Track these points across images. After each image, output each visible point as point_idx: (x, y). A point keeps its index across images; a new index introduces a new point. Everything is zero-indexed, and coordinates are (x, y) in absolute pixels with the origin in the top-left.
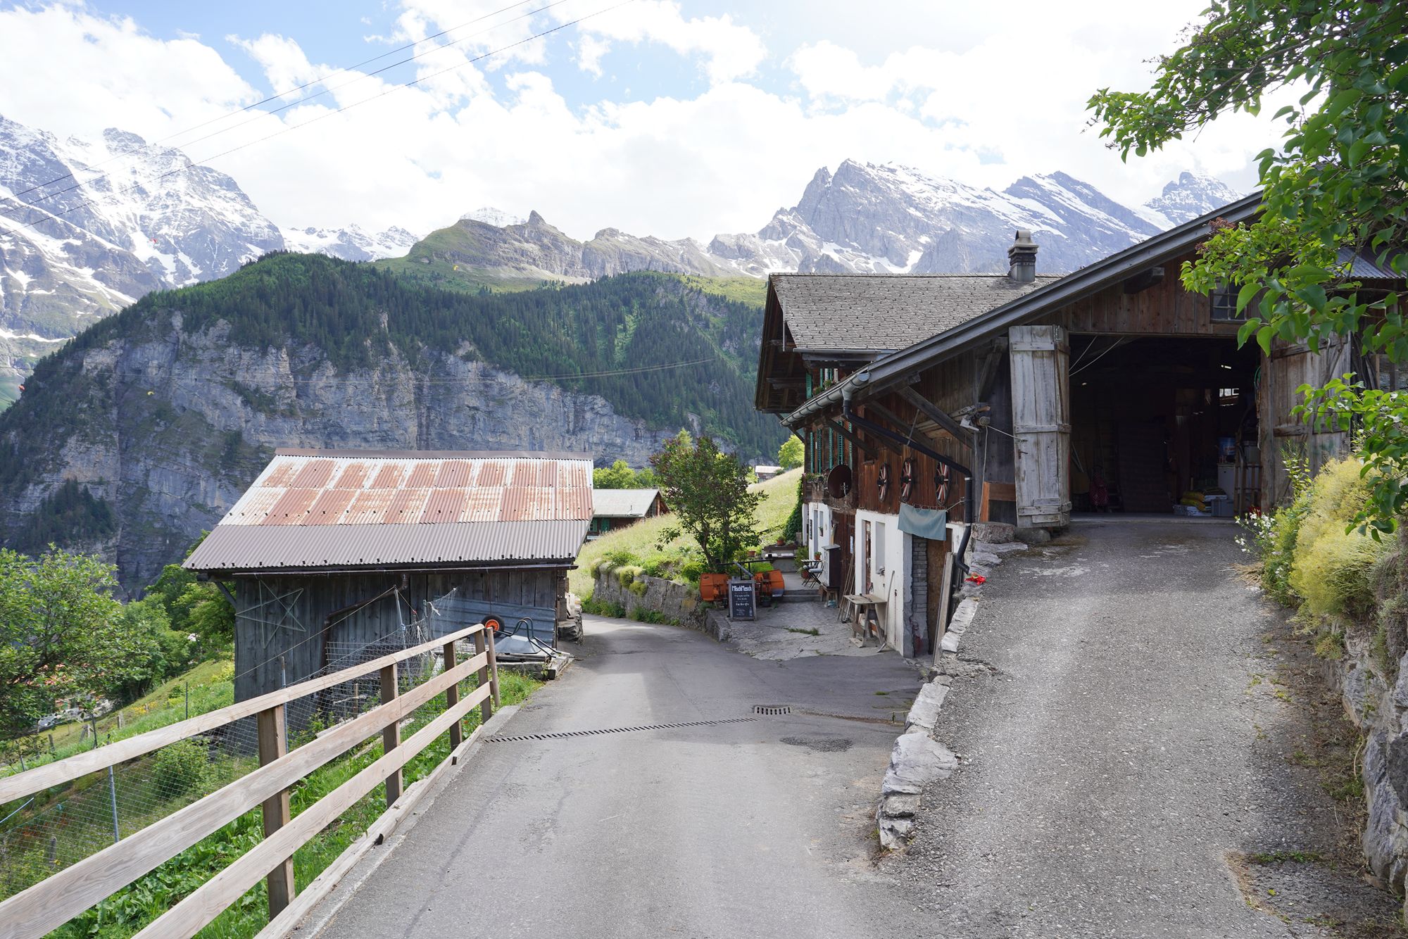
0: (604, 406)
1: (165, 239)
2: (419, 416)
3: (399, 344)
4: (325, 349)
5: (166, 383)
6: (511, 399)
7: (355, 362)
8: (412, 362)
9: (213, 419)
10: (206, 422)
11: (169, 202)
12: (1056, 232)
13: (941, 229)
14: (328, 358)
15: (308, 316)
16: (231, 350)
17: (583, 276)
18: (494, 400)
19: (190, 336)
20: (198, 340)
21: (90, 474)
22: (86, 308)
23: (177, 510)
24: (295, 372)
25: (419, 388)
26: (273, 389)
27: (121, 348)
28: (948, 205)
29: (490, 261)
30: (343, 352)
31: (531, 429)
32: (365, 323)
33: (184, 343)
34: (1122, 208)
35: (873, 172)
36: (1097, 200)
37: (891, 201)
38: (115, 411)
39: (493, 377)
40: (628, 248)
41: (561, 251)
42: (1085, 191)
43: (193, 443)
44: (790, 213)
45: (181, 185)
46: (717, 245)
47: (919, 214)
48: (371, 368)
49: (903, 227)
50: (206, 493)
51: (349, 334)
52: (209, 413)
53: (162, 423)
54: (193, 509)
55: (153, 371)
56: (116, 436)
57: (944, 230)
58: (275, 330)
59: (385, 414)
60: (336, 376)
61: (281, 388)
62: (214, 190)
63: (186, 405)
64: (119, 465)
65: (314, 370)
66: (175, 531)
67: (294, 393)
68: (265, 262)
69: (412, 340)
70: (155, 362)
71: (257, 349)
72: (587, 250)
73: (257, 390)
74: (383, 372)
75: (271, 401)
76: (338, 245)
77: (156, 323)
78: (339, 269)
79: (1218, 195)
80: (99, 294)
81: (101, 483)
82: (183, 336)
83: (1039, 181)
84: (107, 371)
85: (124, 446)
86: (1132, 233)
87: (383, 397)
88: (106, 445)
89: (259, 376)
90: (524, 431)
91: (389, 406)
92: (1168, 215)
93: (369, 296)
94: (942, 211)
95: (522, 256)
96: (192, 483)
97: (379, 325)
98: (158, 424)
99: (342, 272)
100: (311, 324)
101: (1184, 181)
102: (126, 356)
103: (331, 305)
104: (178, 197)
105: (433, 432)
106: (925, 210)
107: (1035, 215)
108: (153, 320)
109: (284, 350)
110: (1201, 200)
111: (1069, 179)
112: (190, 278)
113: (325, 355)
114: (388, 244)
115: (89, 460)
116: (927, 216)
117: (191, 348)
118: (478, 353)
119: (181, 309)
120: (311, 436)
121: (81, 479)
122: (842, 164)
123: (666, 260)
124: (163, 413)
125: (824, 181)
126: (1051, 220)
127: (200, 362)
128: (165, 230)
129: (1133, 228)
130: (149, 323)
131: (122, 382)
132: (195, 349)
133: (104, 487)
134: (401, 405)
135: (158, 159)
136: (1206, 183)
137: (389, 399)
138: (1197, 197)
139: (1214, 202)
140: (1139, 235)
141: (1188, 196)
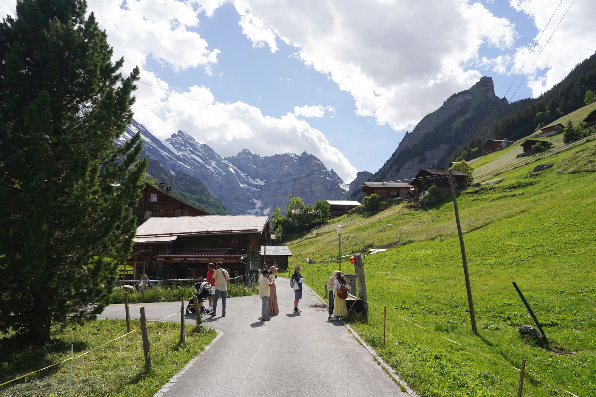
34: (156, 139)
36: (147, 133)
42: (141, 128)
79: (192, 142)
86: (160, 150)
92: (174, 146)
101: (179, 134)
110: (186, 143)
126: (127, 137)
129: (161, 148)
136: (188, 137)
138: (184, 141)
139: (191, 145)
140: (163, 152)
141: (181, 140)
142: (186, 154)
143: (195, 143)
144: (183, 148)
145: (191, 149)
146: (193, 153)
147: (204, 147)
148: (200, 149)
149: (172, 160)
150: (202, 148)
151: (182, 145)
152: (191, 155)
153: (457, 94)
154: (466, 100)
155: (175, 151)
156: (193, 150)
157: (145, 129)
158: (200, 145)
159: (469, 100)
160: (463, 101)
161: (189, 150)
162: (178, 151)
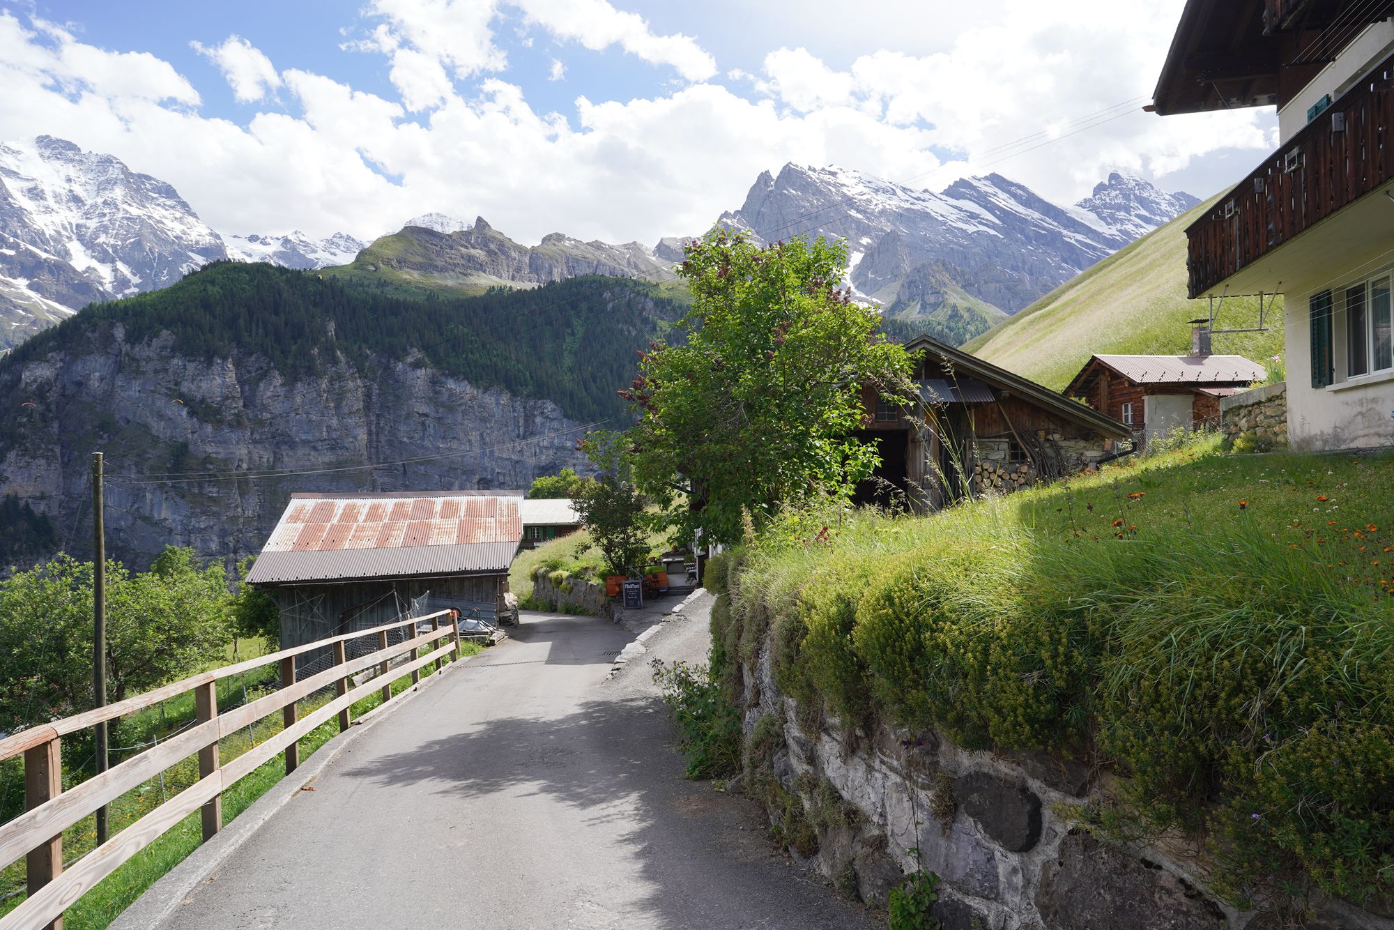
0: (553, 410)
1: (102, 248)
2: (369, 424)
3: (347, 352)
4: (272, 359)
5: (109, 395)
6: (461, 405)
7: (302, 371)
8: (360, 370)
9: (157, 430)
10: (151, 434)
11: (106, 211)
12: (992, 232)
13: (882, 230)
14: (275, 368)
15: (254, 325)
16: (175, 361)
17: (530, 281)
18: (443, 406)
19: (132, 348)
20: (140, 351)
21: (31, 489)
22: (22, 319)
23: (123, 523)
24: (241, 381)
25: (368, 395)
26: (219, 399)
27: (61, 360)
28: (888, 207)
29: (436, 267)
30: (290, 361)
31: (481, 435)
32: (312, 332)
33: (127, 354)
34: (1055, 208)
35: (814, 176)
36: (1031, 200)
38: (56, 425)
39: (442, 384)
40: (575, 252)
41: (508, 257)
42: (1019, 192)
43: (138, 455)
44: (734, 216)
45: (118, 193)
46: (662, 248)
47: (860, 216)
48: (319, 376)
49: (844, 229)
50: (152, 505)
51: (296, 343)
52: (155, 425)
53: (105, 436)
54: (139, 522)
55: (94, 383)
56: (57, 450)
57: (885, 231)
58: (221, 340)
59: (334, 422)
60: (283, 385)
61: (227, 398)
62: (153, 198)
63: (130, 417)
64: (61, 479)
65: (261, 380)
66: (120, 544)
67: (241, 403)
68: (209, 272)
69: (360, 348)
70: (97, 374)
71: (202, 359)
72: (534, 254)
73: (203, 401)
74: (331, 381)
75: (218, 411)
76: (281, 252)
77: (97, 334)
78: (284, 277)
79: (1145, 195)
80: (35, 304)
81: (42, 497)
82: (126, 348)
83: (975, 183)
84: (47, 384)
85: (66, 459)
86: (1065, 232)
87: (332, 405)
88: (47, 459)
89: (204, 385)
90: (474, 436)
91: (337, 415)
92: (1099, 214)
93: (315, 305)
94: (883, 212)
95: (469, 261)
96: (138, 495)
97: (326, 333)
98: (101, 437)
99: (288, 281)
100: (257, 333)
101: (1113, 182)
102: (67, 368)
103: (277, 314)
104: (116, 206)
105: (383, 439)
106: (865, 212)
107: (972, 216)
108: (94, 331)
109: (230, 360)
110: (1129, 200)
111: (1003, 180)
112: (129, 287)
113: (272, 364)
114: (333, 251)
115: (30, 475)
116: (868, 218)
117: (134, 359)
118: (426, 360)
119: (123, 320)
120: (259, 446)
121: (22, 494)
122: (784, 168)
123: (612, 264)
124: (106, 426)
125: (767, 184)
126: (987, 220)
127: (144, 373)
128: (102, 239)
129: (1066, 227)
130: (90, 334)
131: (63, 395)
132: (138, 360)
133: (45, 502)
134: (350, 413)
135: (94, 167)
136: (1134, 183)
137: (337, 407)
138: (1126, 197)
139: (1143, 202)
140: (1072, 234)
141: (1117, 195)
142: (1130, 227)
143: (1154, 195)
144: (1122, 215)
145: (1143, 212)
146: (1149, 221)
147: (1178, 200)
148: (1168, 208)
149: (1094, 248)
150: (1172, 205)
151: (1119, 208)
152: (1142, 227)
155: (1101, 227)
157: (1028, 192)
158: (1167, 197)
161: (1138, 216)
162: (1111, 224)
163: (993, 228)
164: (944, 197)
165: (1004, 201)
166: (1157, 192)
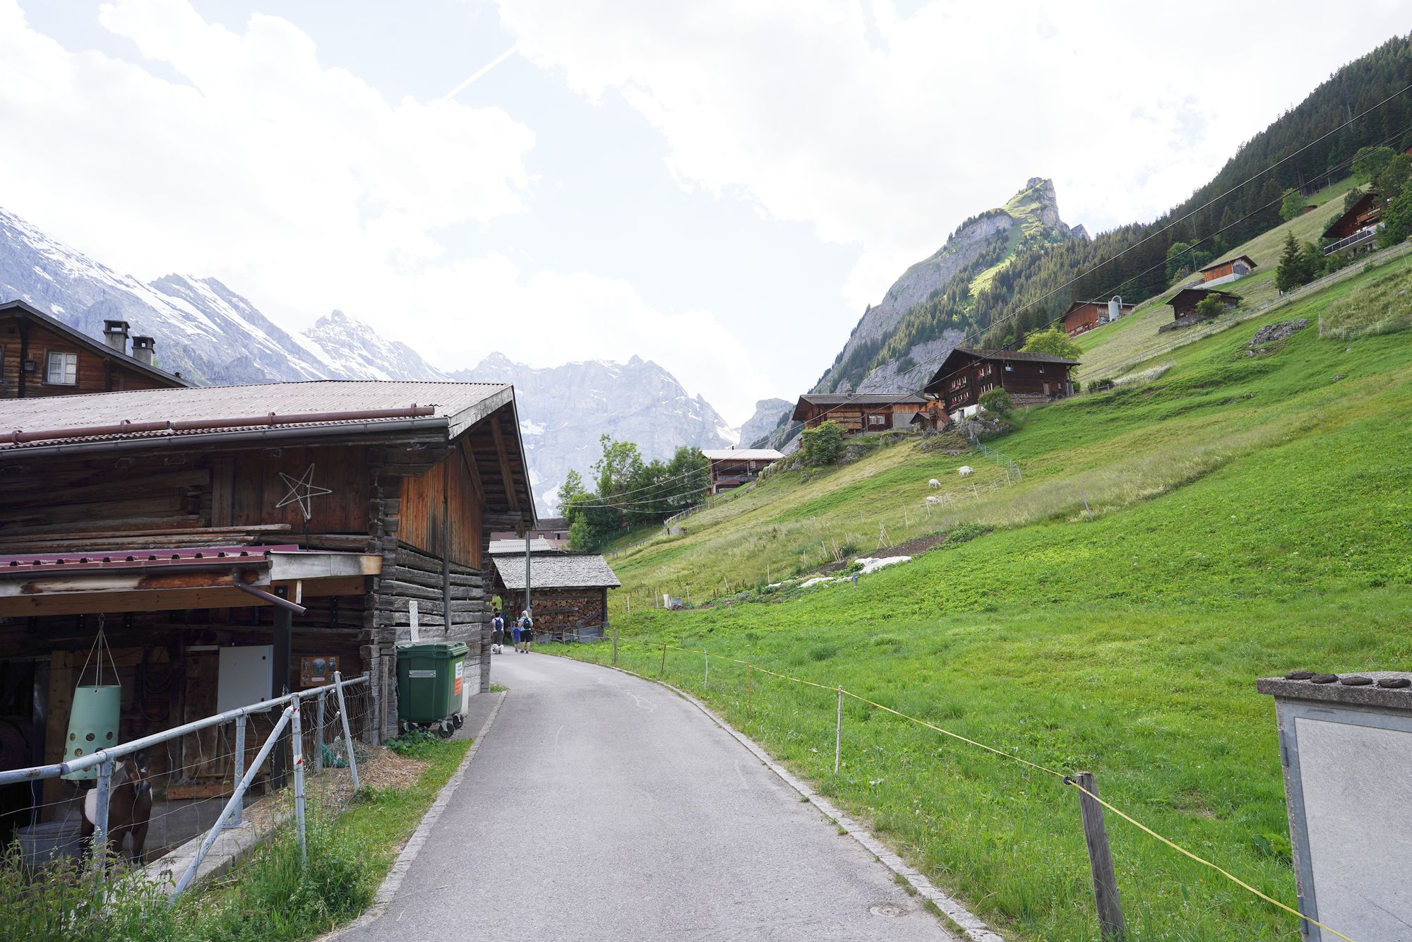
12: (214, 340)
28: (86, 277)
34: (279, 330)
36: (254, 317)
37: (12, 252)
42: (241, 305)
47: (47, 276)
79: (367, 337)
83: (192, 283)
86: (289, 357)
92: (323, 347)
94: (80, 281)
101: (336, 318)
106: (57, 274)
107: (187, 317)
110: (353, 339)
111: (224, 288)
116: (59, 282)
126: (207, 326)
129: (290, 352)
138: (350, 335)
139: (364, 343)
140: (297, 361)
141: (341, 332)
142: (354, 365)
143: (375, 339)
144: (345, 351)
145: (365, 353)
146: (370, 362)
147: (397, 348)
148: (388, 355)
150: (391, 351)
151: (343, 344)
152: (365, 367)
153: (977, 216)
154: (998, 231)
155: (326, 359)
156: (369, 356)
157: (251, 307)
158: (387, 344)
159: (1005, 230)
160: (992, 233)
161: (360, 356)
162: (334, 358)
163: (214, 335)
164: (152, 289)
165: (222, 307)
166: (378, 337)
